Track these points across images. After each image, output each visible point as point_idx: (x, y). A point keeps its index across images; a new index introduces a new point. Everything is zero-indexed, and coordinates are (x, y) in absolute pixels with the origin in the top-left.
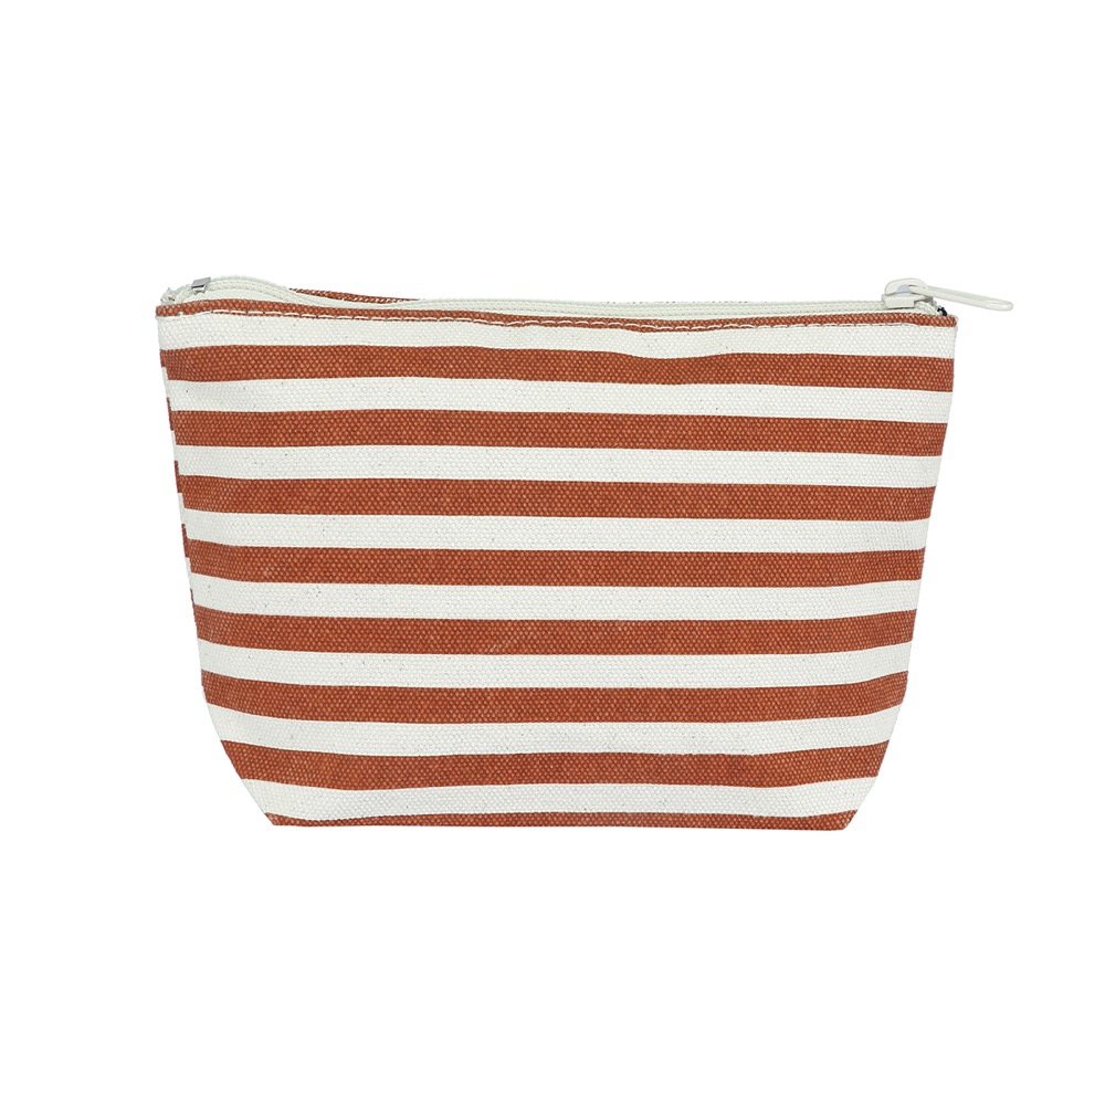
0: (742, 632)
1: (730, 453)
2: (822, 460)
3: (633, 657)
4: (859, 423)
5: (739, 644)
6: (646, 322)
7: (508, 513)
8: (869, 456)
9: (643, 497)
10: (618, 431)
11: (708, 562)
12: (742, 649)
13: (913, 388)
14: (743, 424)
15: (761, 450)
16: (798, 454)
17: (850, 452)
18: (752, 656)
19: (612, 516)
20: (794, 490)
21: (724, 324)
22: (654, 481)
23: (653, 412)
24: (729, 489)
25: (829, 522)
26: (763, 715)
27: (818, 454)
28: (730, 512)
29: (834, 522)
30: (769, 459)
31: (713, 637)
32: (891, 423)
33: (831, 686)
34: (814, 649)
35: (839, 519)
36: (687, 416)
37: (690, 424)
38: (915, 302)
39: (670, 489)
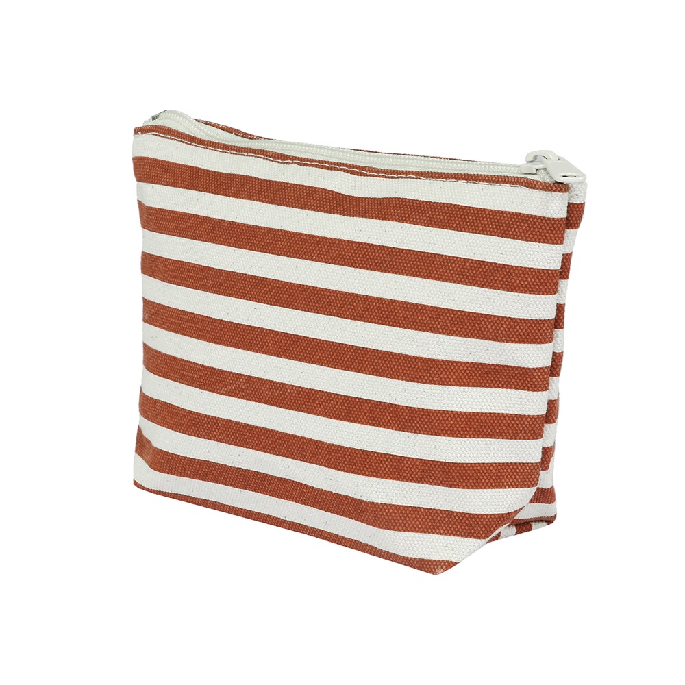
0: (364, 407)
1: (371, 272)
2: (433, 285)
3: (296, 412)
4: (466, 260)
5: (361, 417)
6: (363, 168)
7: (237, 296)
8: (470, 287)
9: (312, 297)
10: (304, 247)
11: (345, 351)
12: (363, 420)
13: (514, 238)
14: (383, 252)
15: (393, 273)
16: (417, 279)
17: (454, 282)
18: (370, 427)
19: (292, 308)
20: (409, 306)
21: (407, 174)
22: (320, 286)
23: (329, 236)
24: (366, 299)
25: (432, 334)
26: (377, 473)
27: (432, 281)
28: (363, 317)
29: (436, 335)
30: (397, 280)
31: (344, 407)
32: (491, 263)
33: (433, 461)
34: (417, 430)
35: (440, 333)
36: (348, 241)
37: (348, 247)
38: (537, 170)
39: (329, 294)
